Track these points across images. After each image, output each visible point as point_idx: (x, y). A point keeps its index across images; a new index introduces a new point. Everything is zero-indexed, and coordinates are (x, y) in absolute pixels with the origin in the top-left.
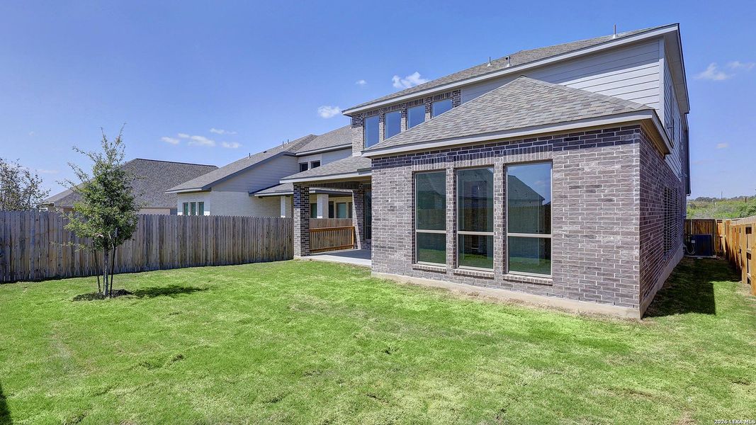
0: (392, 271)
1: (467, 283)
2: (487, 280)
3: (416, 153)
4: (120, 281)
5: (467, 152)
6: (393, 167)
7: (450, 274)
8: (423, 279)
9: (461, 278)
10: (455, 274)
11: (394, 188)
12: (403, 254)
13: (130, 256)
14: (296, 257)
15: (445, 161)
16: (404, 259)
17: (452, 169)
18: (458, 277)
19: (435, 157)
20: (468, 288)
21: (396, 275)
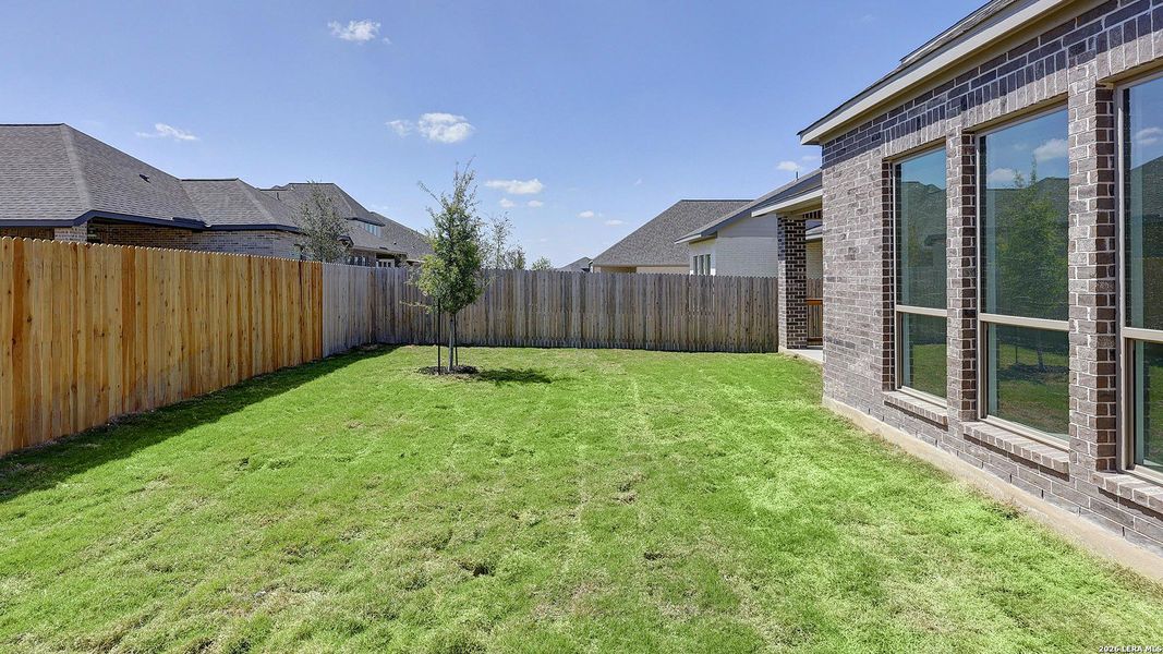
0: (850, 400)
1: (992, 470)
2: (1048, 478)
3: (887, 111)
4: (468, 357)
5: (992, 76)
6: (853, 155)
7: (955, 434)
8: (903, 432)
9: (982, 451)
10: (967, 437)
11: (853, 205)
12: (867, 363)
13: (546, 325)
14: (782, 348)
15: (942, 118)
16: (869, 374)
17: (958, 134)
18: (974, 448)
19: (925, 109)
20: (998, 487)
21: (858, 410)
